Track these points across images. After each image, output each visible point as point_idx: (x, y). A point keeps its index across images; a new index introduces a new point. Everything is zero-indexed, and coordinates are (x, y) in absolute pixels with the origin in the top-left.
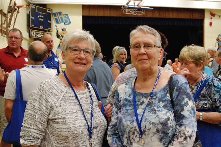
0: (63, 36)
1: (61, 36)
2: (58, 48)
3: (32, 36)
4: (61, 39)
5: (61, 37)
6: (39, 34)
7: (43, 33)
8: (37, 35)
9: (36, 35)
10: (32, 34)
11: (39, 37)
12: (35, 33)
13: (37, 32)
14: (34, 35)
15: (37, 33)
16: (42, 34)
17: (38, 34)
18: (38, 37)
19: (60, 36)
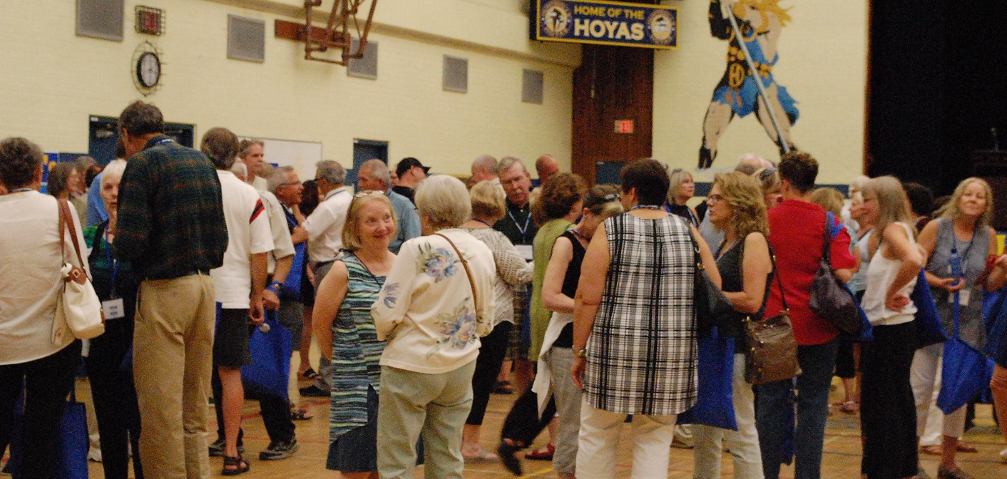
0: (746, 26)
1: (739, 21)
2: (715, 98)
3: (543, 34)
4: (735, 44)
5: (737, 32)
6: (592, 18)
7: (617, 12)
8: (578, 27)
9: (571, 27)
10: (549, 22)
11: (591, 37)
12: (565, 17)
13: (576, 10)
14: (562, 27)
15: (574, 16)
16: (612, 20)
17: (582, 18)
18: (582, 36)
19: (728, 22)
